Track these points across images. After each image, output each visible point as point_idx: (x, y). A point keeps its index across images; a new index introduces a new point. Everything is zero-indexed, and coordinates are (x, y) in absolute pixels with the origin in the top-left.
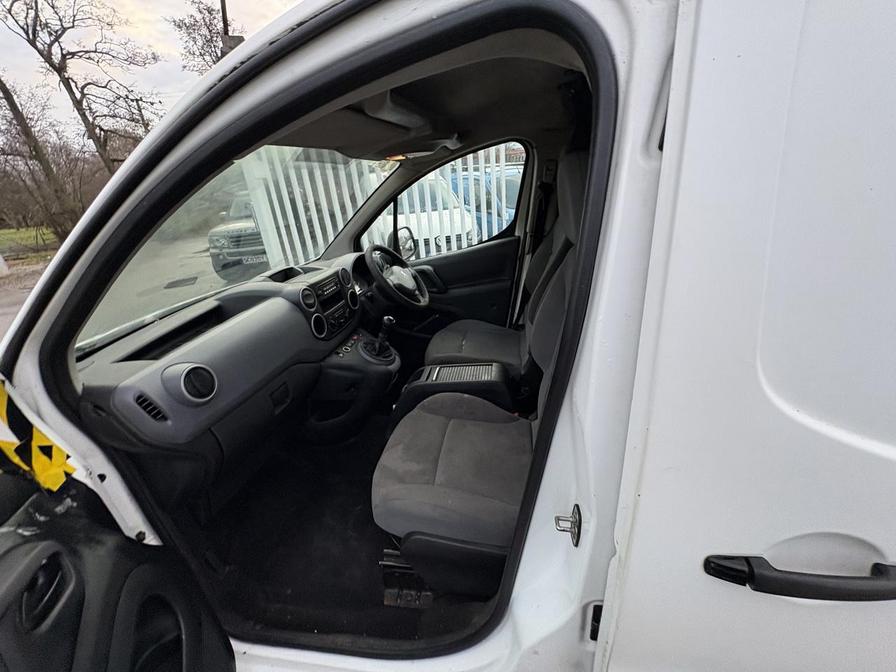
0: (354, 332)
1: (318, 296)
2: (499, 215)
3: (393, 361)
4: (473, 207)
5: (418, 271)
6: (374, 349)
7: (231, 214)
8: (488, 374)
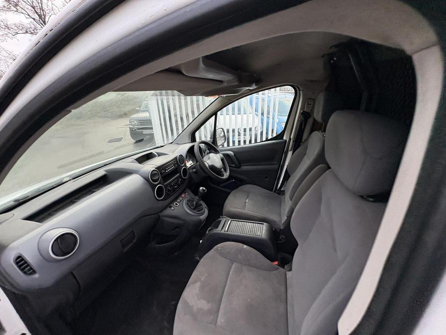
0: (183, 192)
1: (161, 173)
2: (273, 119)
3: (203, 214)
4: (260, 114)
5: (224, 155)
6: (193, 205)
7: (141, 109)
8: (260, 231)
